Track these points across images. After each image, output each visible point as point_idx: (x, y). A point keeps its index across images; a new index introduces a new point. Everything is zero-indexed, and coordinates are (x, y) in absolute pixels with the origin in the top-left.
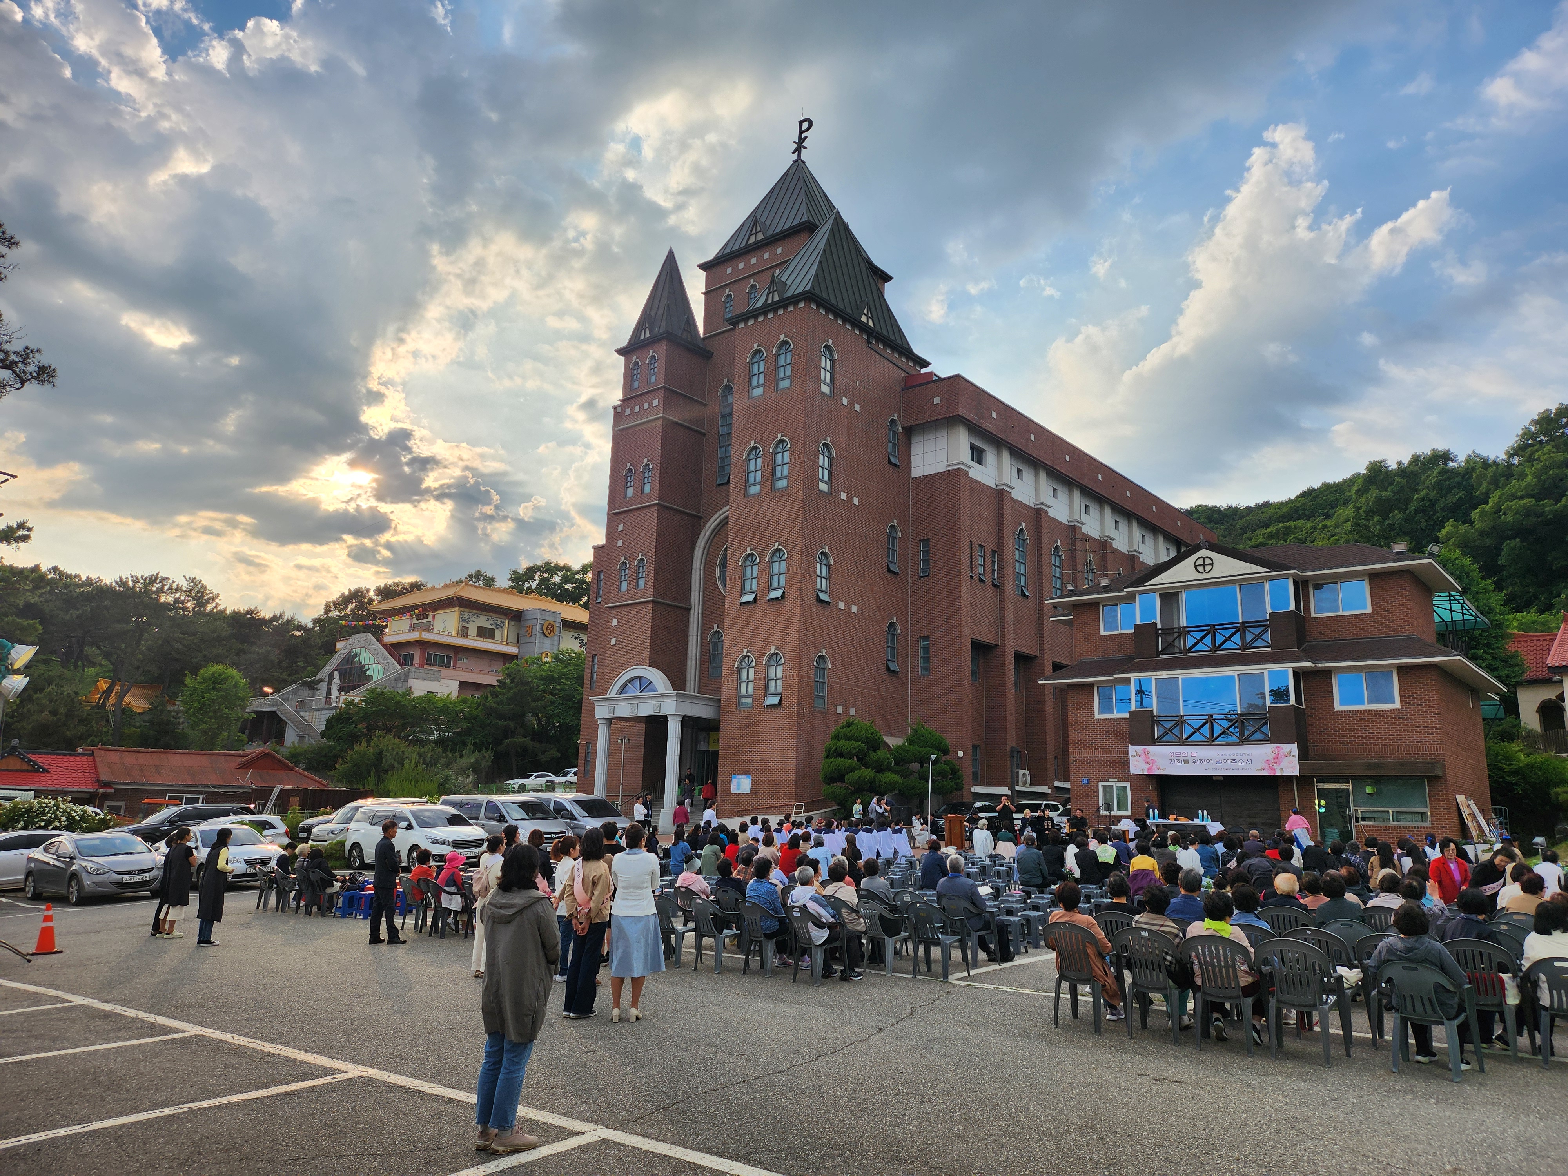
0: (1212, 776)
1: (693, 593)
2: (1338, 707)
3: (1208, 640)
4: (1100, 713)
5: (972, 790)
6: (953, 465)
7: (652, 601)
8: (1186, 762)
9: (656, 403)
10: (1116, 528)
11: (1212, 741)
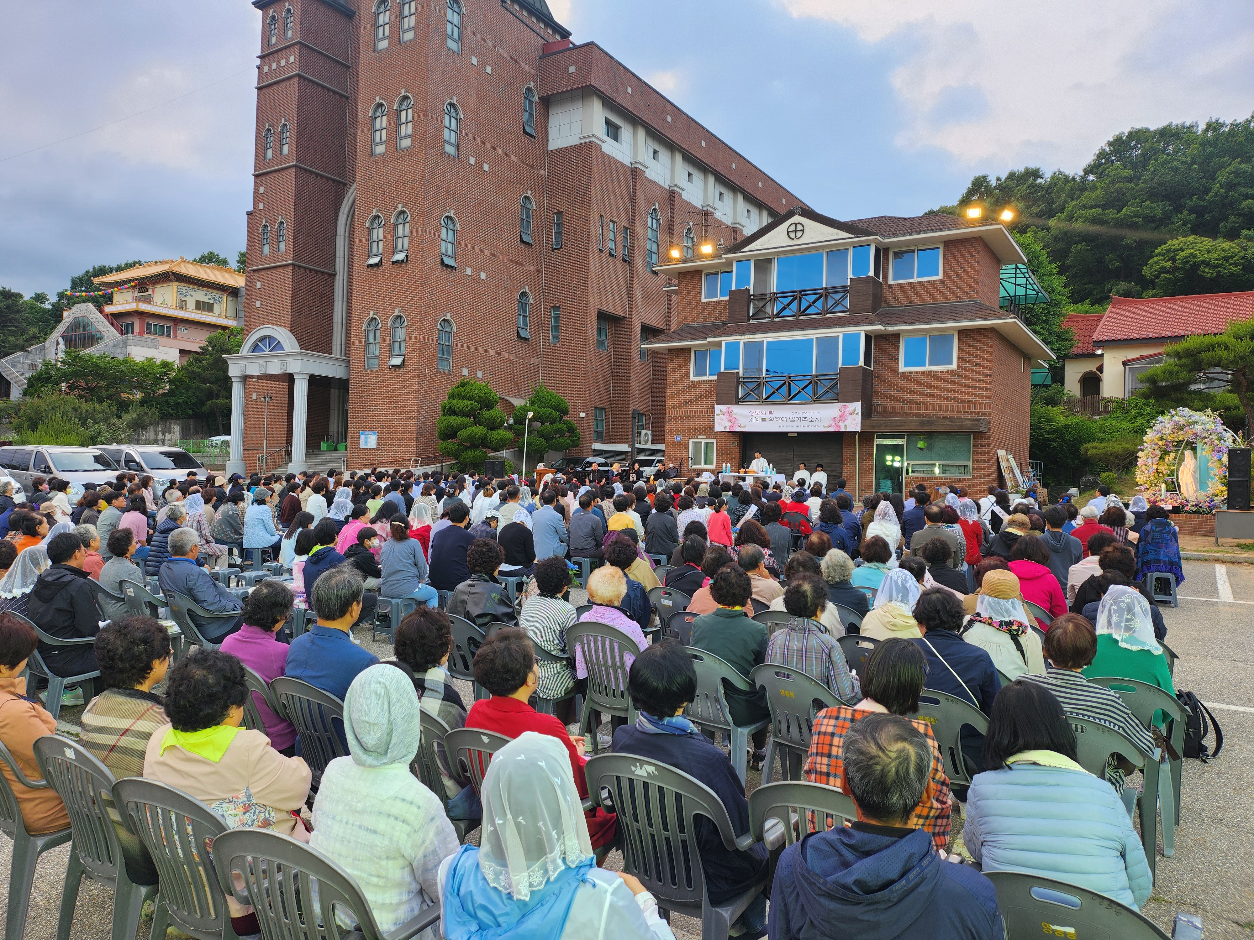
0: (787, 433)
1: (337, 259)
2: (902, 368)
3: (794, 306)
4: (695, 375)
5: (593, 447)
6: (586, 137)
7: (292, 264)
8: (764, 420)
9: (292, 59)
10: (748, 216)
11: (790, 399)
